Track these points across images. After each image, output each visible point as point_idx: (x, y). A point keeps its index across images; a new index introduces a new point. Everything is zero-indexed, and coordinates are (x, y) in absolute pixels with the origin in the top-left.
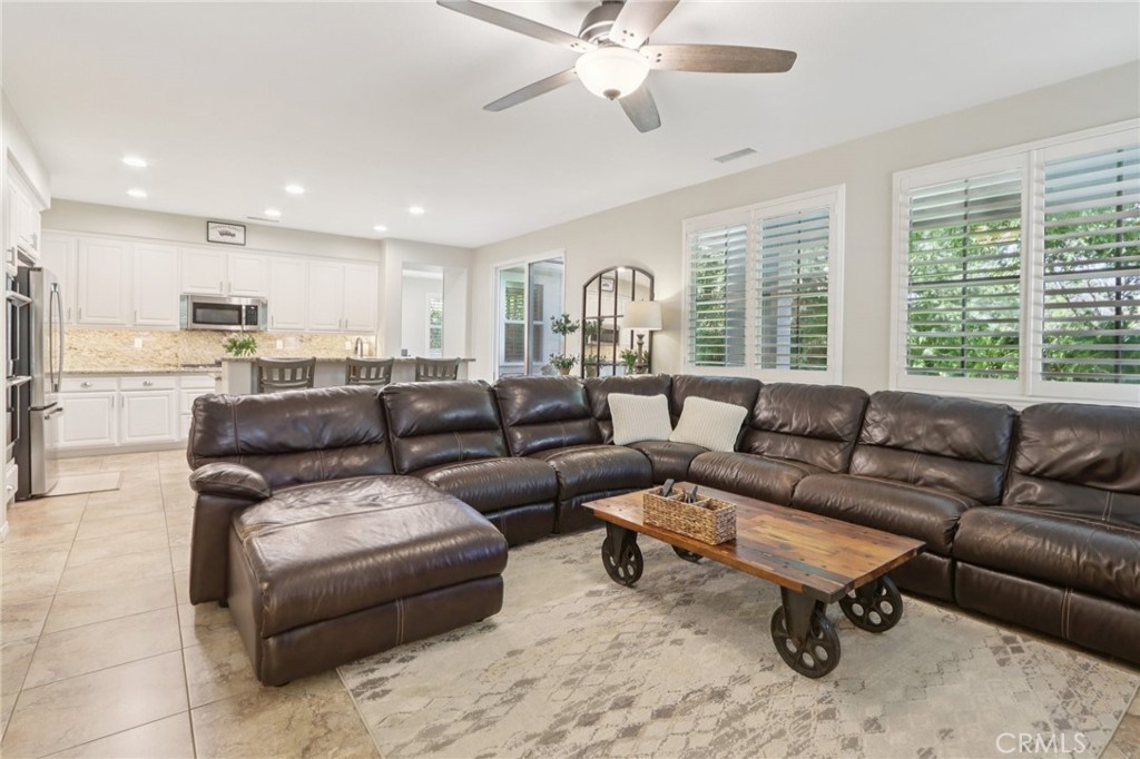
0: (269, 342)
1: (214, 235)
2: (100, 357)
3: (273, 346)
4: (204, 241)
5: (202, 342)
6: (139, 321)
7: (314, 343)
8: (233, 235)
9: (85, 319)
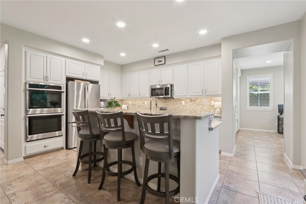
0: (180, 102)
1: (157, 63)
2: (139, 107)
3: (181, 104)
4: (154, 66)
5: (160, 102)
6: (141, 96)
7: (197, 102)
8: (162, 61)
9: (131, 96)
